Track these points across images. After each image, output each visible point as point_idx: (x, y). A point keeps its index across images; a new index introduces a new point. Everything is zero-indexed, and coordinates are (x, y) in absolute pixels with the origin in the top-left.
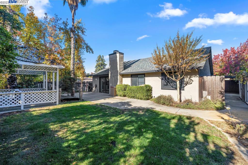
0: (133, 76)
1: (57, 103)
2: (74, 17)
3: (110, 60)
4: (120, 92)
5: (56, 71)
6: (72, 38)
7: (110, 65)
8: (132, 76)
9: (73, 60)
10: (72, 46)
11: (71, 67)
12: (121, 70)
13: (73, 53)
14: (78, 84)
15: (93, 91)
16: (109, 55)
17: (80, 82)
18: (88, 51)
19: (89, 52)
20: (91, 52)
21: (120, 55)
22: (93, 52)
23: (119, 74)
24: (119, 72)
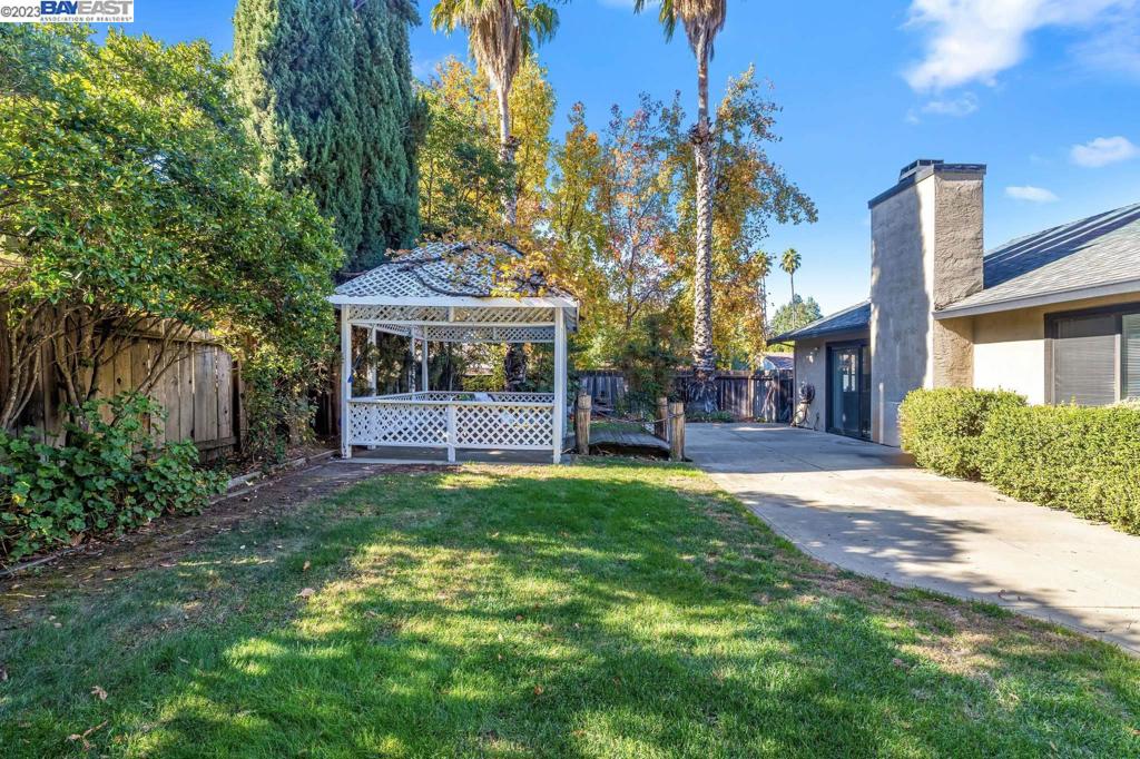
0: (1063, 327)
1: (557, 456)
2: (705, 71)
3: (874, 237)
4: (931, 442)
5: (552, 324)
6: (700, 168)
7: (874, 265)
8: (1058, 321)
9: (703, 270)
10: (700, 205)
11: (696, 303)
12: (961, 289)
13: (703, 238)
14: (736, 384)
15: (797, 420)
16: (873, 204)
17: (742, 373)
18: (788, 213)
19: (791, 220)
20: (803, 215)
21: (949, 184)
22: (812, 217)
23: (931, 318)
24: (932, 308)
